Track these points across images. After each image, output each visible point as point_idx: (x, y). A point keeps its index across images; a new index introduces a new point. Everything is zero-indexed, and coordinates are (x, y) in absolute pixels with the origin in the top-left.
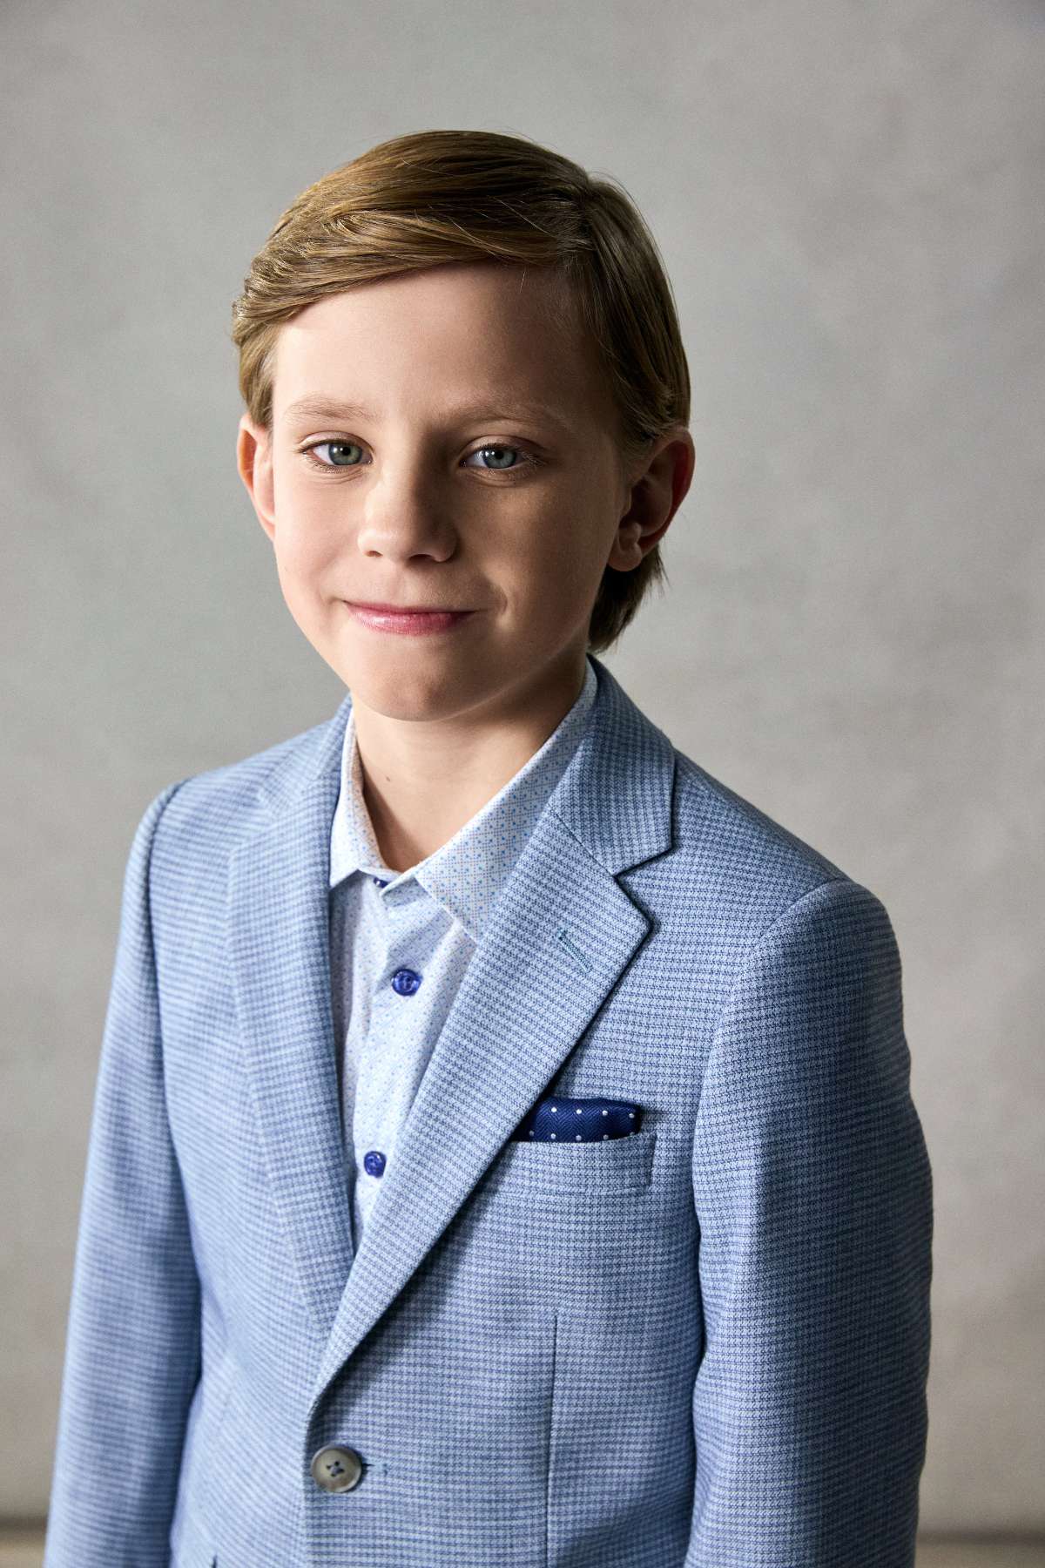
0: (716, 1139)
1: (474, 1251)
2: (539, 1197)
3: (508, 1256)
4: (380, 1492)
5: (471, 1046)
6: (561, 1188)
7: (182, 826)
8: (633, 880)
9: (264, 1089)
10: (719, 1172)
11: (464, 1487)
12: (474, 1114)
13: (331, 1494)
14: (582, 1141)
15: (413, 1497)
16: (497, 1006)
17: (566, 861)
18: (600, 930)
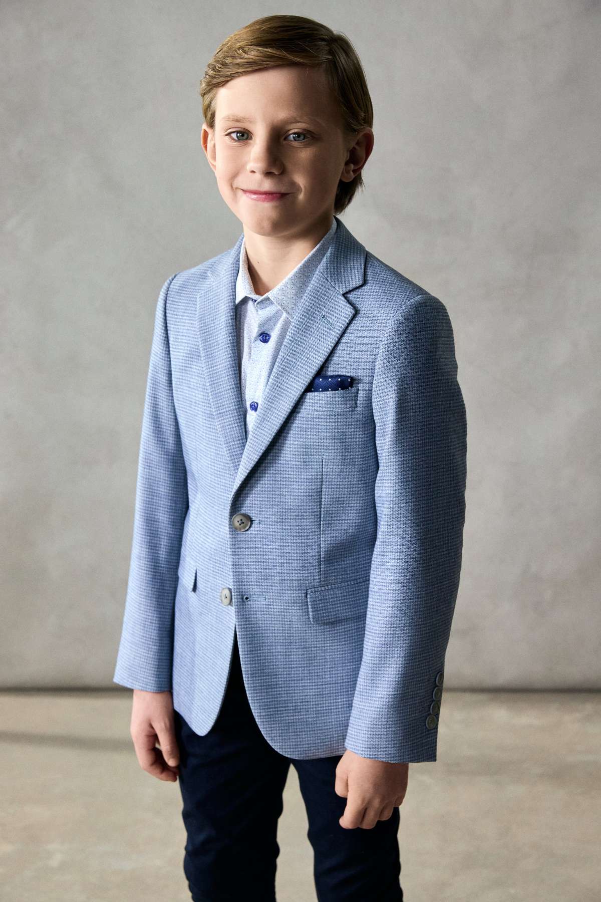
0: (380, 388)
1: (292, 436)
2: (316, 413)
3: (304, 436)
4: (258, 531)
5: (290, 358)
6: (324, 409)
7: (179, 288)
8: (350, 296)
9: (211, 381)
10: (381, 401)
11: (289, 527)
12: (291, 383)
13: (239, 532)
14: (331, 391)
15: (270, 532)
16: (299, 343)
17: (325, 289)
18: (337, 314)
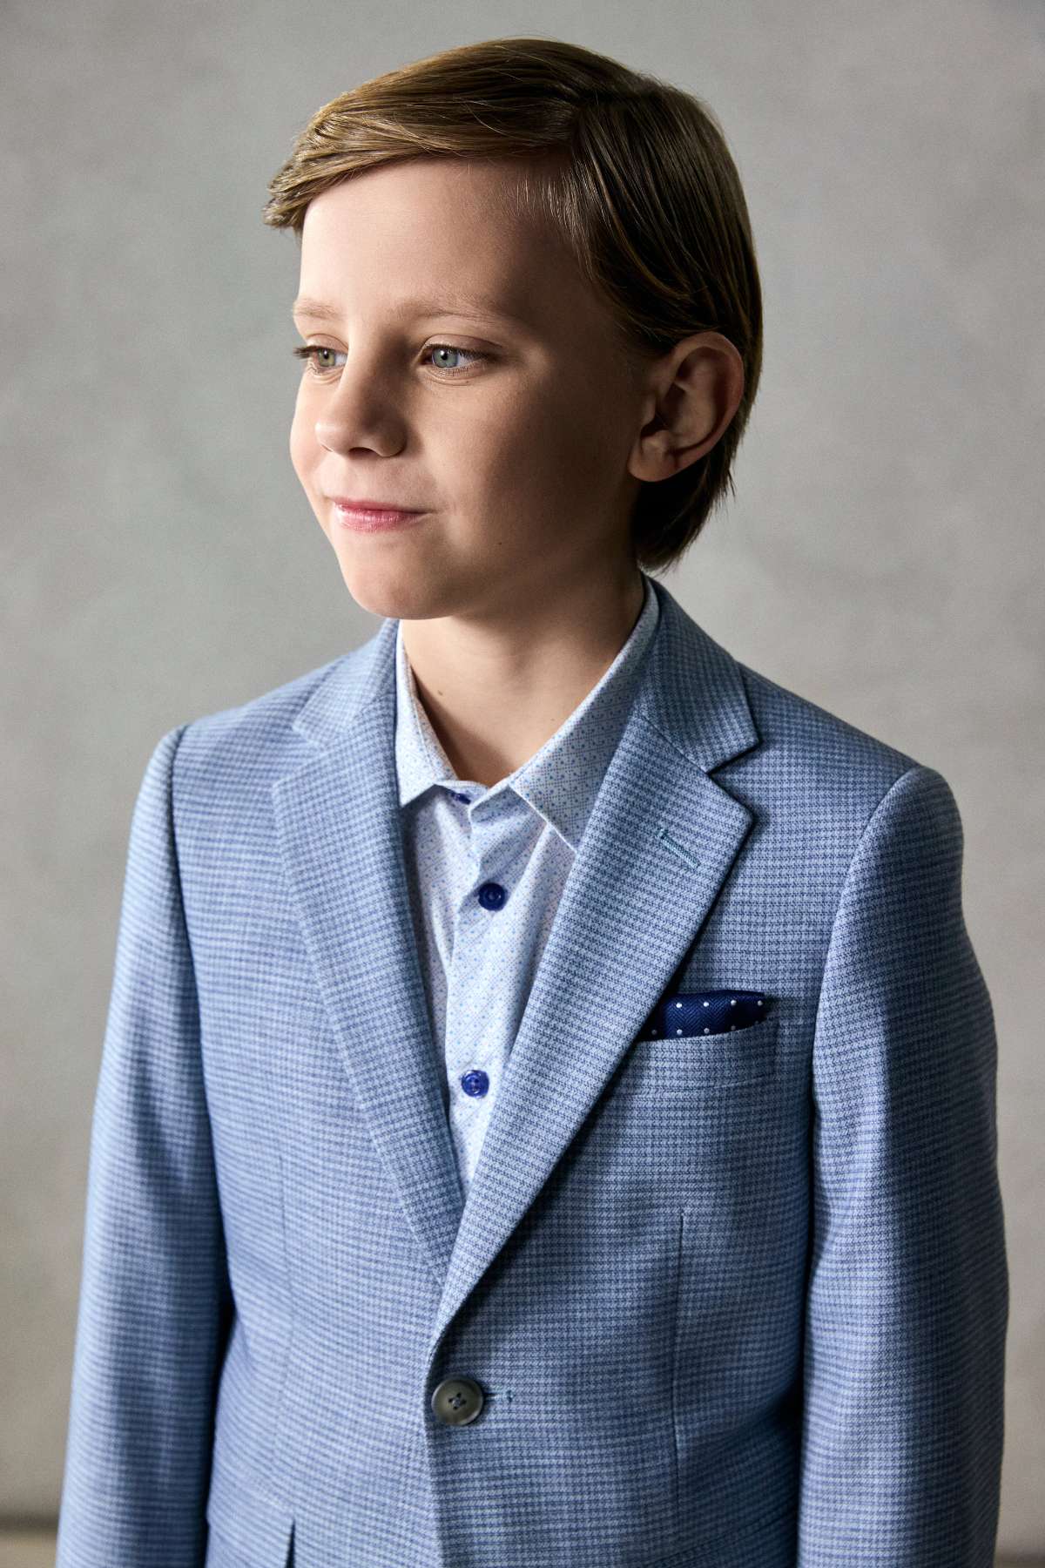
0: (844, 1019)
2: (667, 1095)
4: (504, 1421)
5: (583, 951)
6: (690, 1084)
9: (347, 1018)
10: (845, 1053)
11: (592, 1405)
12: (595, 1019)
13: (452, 1428)
14: (711, 1033)
15: (540, 1421)
16: (606, 909)
18: (702, 826)
